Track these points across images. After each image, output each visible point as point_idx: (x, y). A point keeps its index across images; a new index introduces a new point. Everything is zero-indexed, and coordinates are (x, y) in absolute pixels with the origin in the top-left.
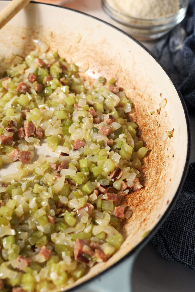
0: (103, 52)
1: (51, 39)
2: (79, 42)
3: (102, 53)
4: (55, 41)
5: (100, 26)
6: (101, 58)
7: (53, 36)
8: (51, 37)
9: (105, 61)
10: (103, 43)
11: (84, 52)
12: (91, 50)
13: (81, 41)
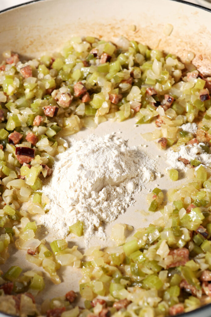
0: (201, 43)
1: (135, 34)
2: (169, 35)
3: (201, 45)
4: (140, 36)
5: (196, 13)
6: (199, 51)
7: (137, 30)
8: (134, 32)
9: (205, 54)
10: (201, 33)
11: (178, 46)
12: (186, 43)
13: (173, 33)
